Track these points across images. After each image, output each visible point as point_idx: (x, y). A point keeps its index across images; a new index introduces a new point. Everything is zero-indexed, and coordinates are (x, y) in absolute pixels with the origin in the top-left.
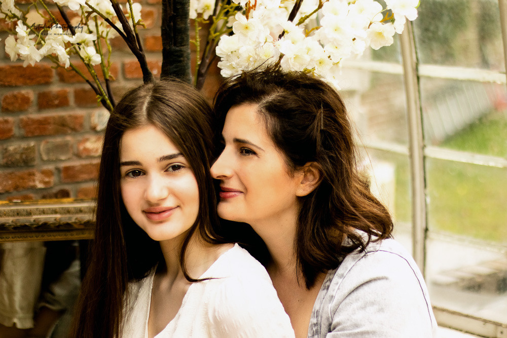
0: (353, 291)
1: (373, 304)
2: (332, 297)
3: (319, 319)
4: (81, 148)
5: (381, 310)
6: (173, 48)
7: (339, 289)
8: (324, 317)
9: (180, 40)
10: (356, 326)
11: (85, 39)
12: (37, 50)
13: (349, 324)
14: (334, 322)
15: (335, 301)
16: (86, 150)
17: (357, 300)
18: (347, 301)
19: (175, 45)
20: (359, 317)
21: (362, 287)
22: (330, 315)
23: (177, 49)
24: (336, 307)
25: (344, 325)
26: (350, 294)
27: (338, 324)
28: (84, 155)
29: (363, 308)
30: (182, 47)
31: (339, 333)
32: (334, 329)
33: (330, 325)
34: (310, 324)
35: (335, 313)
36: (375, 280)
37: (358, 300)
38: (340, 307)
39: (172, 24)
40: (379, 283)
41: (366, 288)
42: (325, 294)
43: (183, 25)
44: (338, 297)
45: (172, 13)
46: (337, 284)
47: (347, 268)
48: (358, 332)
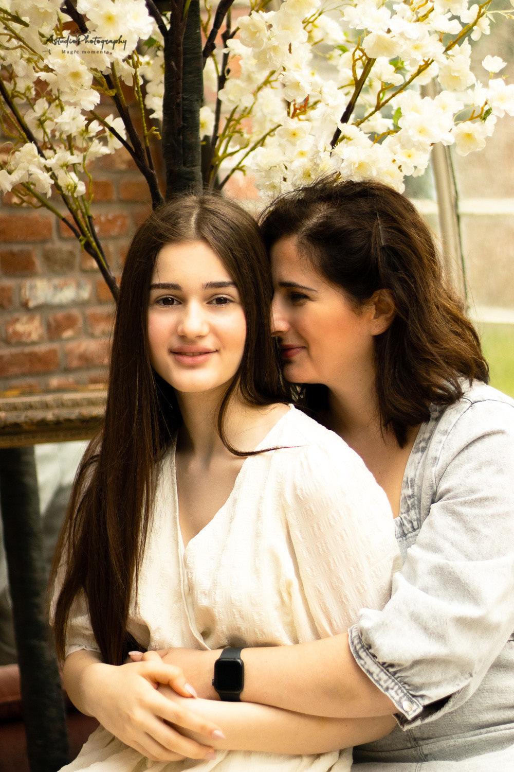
0: (462, 450)
1: (489, 463)
2: (436, 459)
3: (416, 489)
4: (10, 330)
5: (500, 471)
6: (183, 168)
7: (443, 448)
8: (426, 484)
9: (190, 159)
10: (472, 491)
11: (67, 161)
12: (9, 175)
13: (462, 489)
14: (441, 490)
15: (440, 464)
16: (16, 333)
17: (469, 460)
18: (456, 462)
19: (185, 165)
20: (474, 480)
21: (473, 445)
22: (434, 482)
23: (188, 170)
24: (443, 471)
25: (457, 491)
26: (459, 453)
27: (448, 491)
28: (14, 341)
29: (479, 469)
30: (193, 168)
31: (450, 501)
32: (440, 498)
33: (435, 494)
34: (403, 496)
35: (441, 479)
36: (488, 435)
37: (471, 459)
38: (448, 470)
39: (181, 137)
40: (494, 438)
41: (478, 445)
42: (419, 458)
43: (194, 140)
44: (443, 458)
45: (182, 123)
46: (441, 442)
47: (450, 423)
48: (476, 499)
